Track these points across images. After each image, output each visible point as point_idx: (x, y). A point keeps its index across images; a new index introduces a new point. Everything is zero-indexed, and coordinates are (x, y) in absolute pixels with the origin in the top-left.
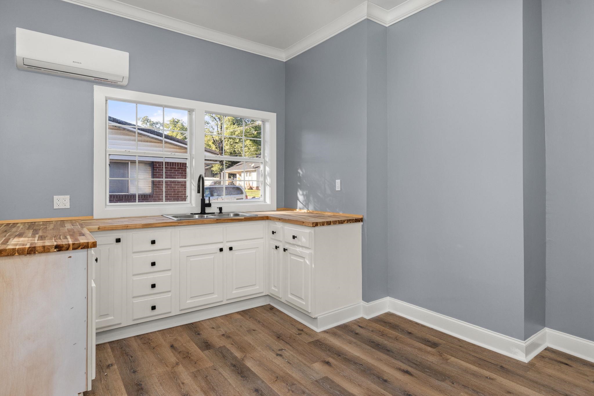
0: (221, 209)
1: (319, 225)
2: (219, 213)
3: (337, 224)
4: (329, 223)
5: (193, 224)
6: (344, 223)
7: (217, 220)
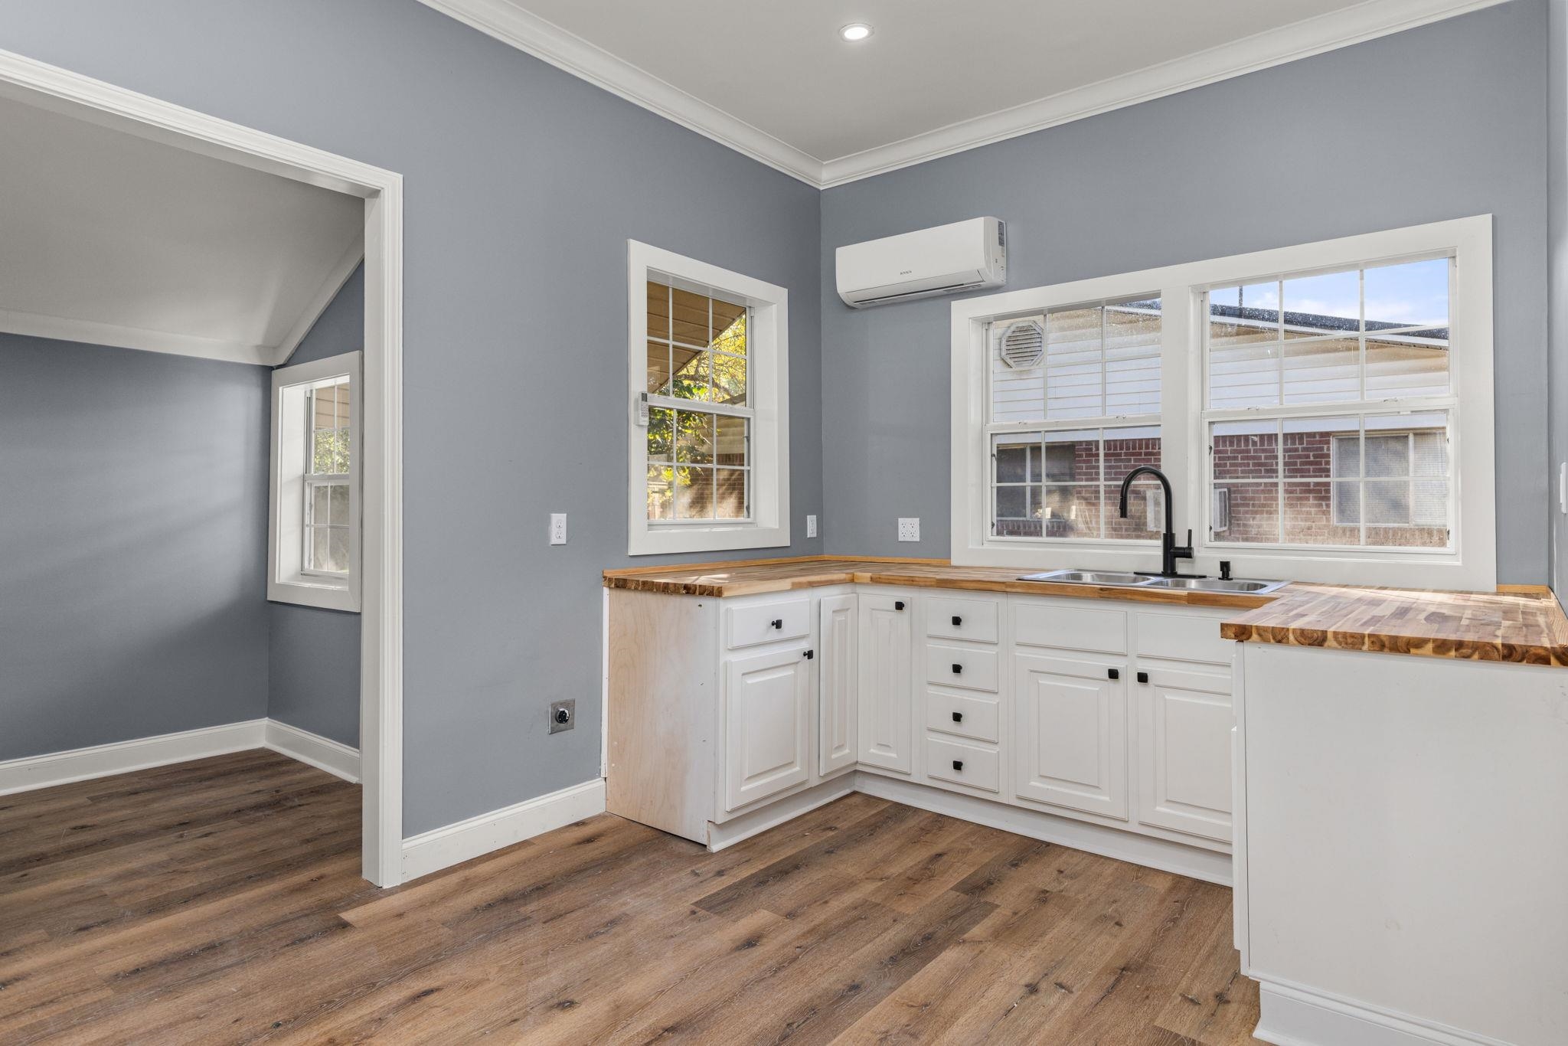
0: (1225, 566)
1: (1255, 636)
2: (1219, 579)
3: (1365, 647)
4: (1315, 640)
5: (1039, 592)
6: (1412, 651)
7: (1101, 589)
